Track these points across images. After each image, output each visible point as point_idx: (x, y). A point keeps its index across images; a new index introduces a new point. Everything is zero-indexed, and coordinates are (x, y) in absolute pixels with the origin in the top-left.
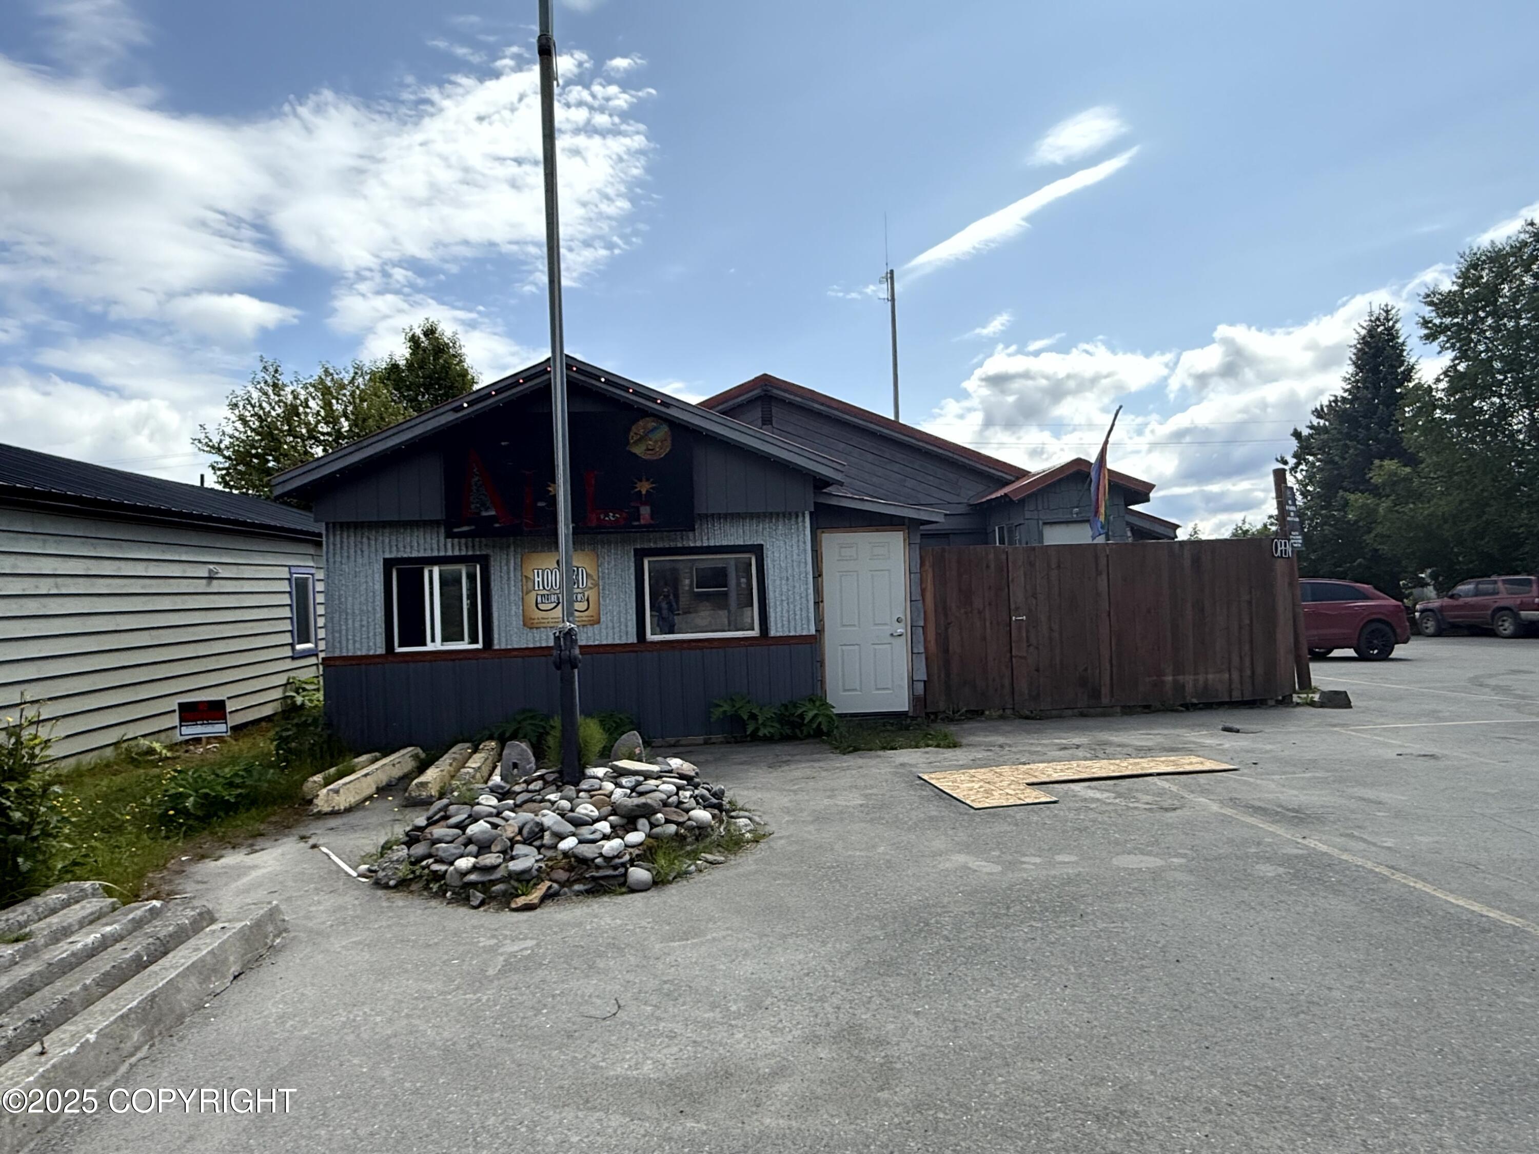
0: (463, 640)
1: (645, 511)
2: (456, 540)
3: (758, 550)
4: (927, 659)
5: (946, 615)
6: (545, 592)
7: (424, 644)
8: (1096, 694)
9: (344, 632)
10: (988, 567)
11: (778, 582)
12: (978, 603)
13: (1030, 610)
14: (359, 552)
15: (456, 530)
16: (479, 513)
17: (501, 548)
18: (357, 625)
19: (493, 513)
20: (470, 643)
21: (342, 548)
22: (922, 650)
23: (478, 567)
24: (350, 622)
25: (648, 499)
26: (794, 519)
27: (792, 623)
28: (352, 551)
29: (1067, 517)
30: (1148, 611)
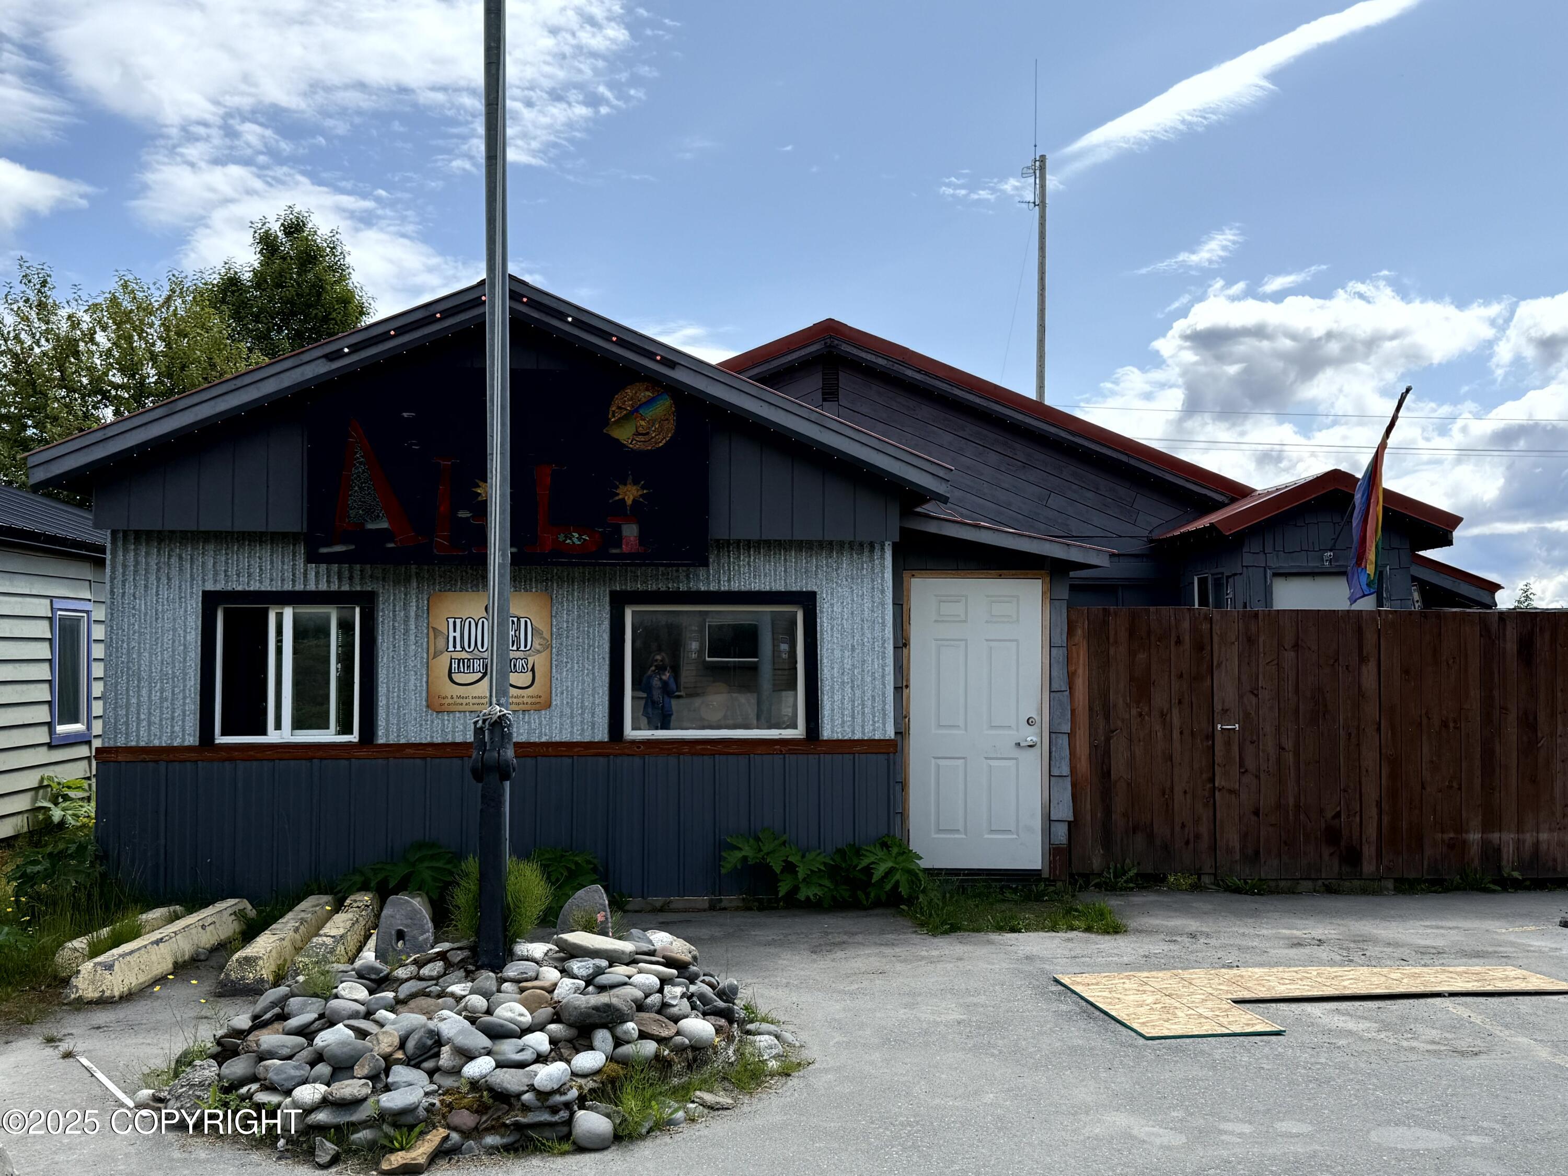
0: (328, 728)
1: (630, 531)
2: (323, 567)
3: (808, 601)
4: (1074, 785)
5: (1107, 717)
6: (464, 655)
7: (264, 732)
8: (1352, 857)
9: (133, 709)
10: (1179, 642)
11: (837, 653)
12: (1159, 699)
13: (1247, 715)
14: (164, 580)
15: (324, 550)
16: (363, 525)
17: (397, 582)
18: (156, 697)
19: (385, 525)
20: (339, 733)
21: (136, 572)
22: (1066, 770)
23: (357, 610)
24: (144, 692)
25: (637, 512)
26: (866, 553)
27: (859, 720)
28: (153, 578)
29: (1314, 564)
30: (1445, 724)
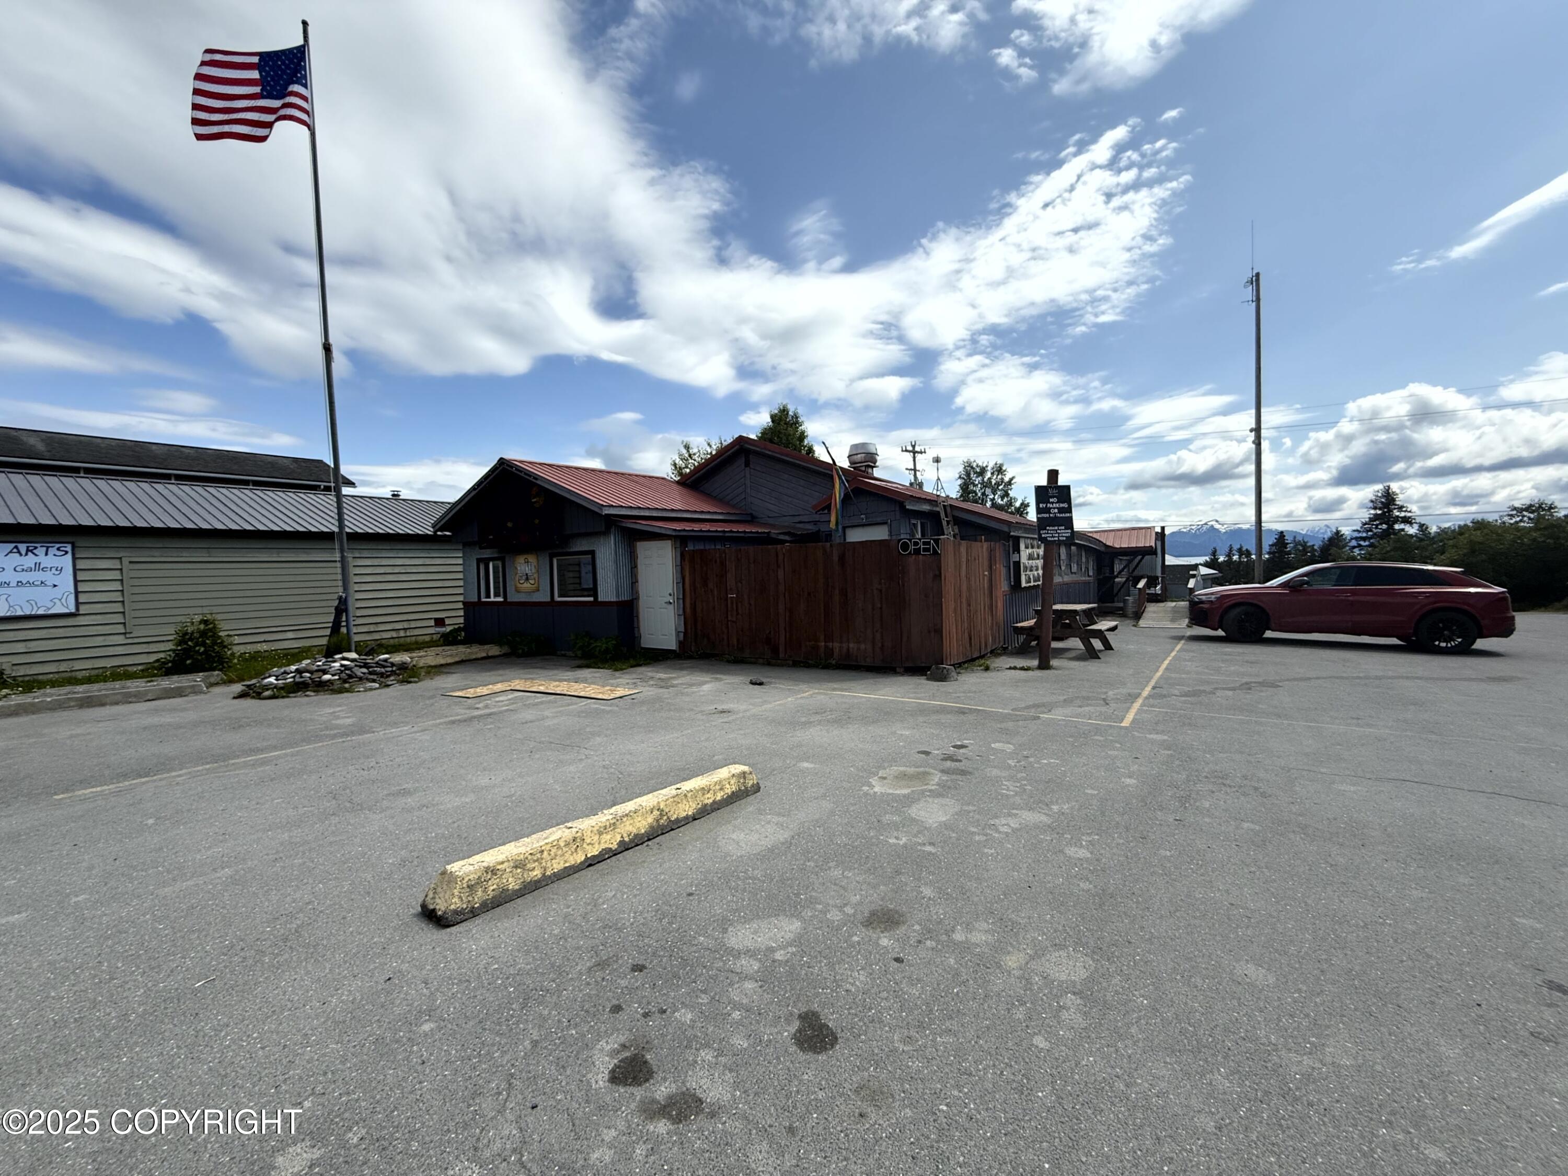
3: (592, 553)
4: (685, 618)
6: (521, 574)
7: (490, 598)
8: (775, 651)
10: (716, 562)
11: (601, 571)
12: (710, 585)
13: (738, 591)
15: (483, 545)
16: (487, 537)
17: (509, 554)
20: (501, 598)
21: (470, 553)
22: (681, 612)
23: (504, 563)
29: (859, 522)
30: (809, 594)
